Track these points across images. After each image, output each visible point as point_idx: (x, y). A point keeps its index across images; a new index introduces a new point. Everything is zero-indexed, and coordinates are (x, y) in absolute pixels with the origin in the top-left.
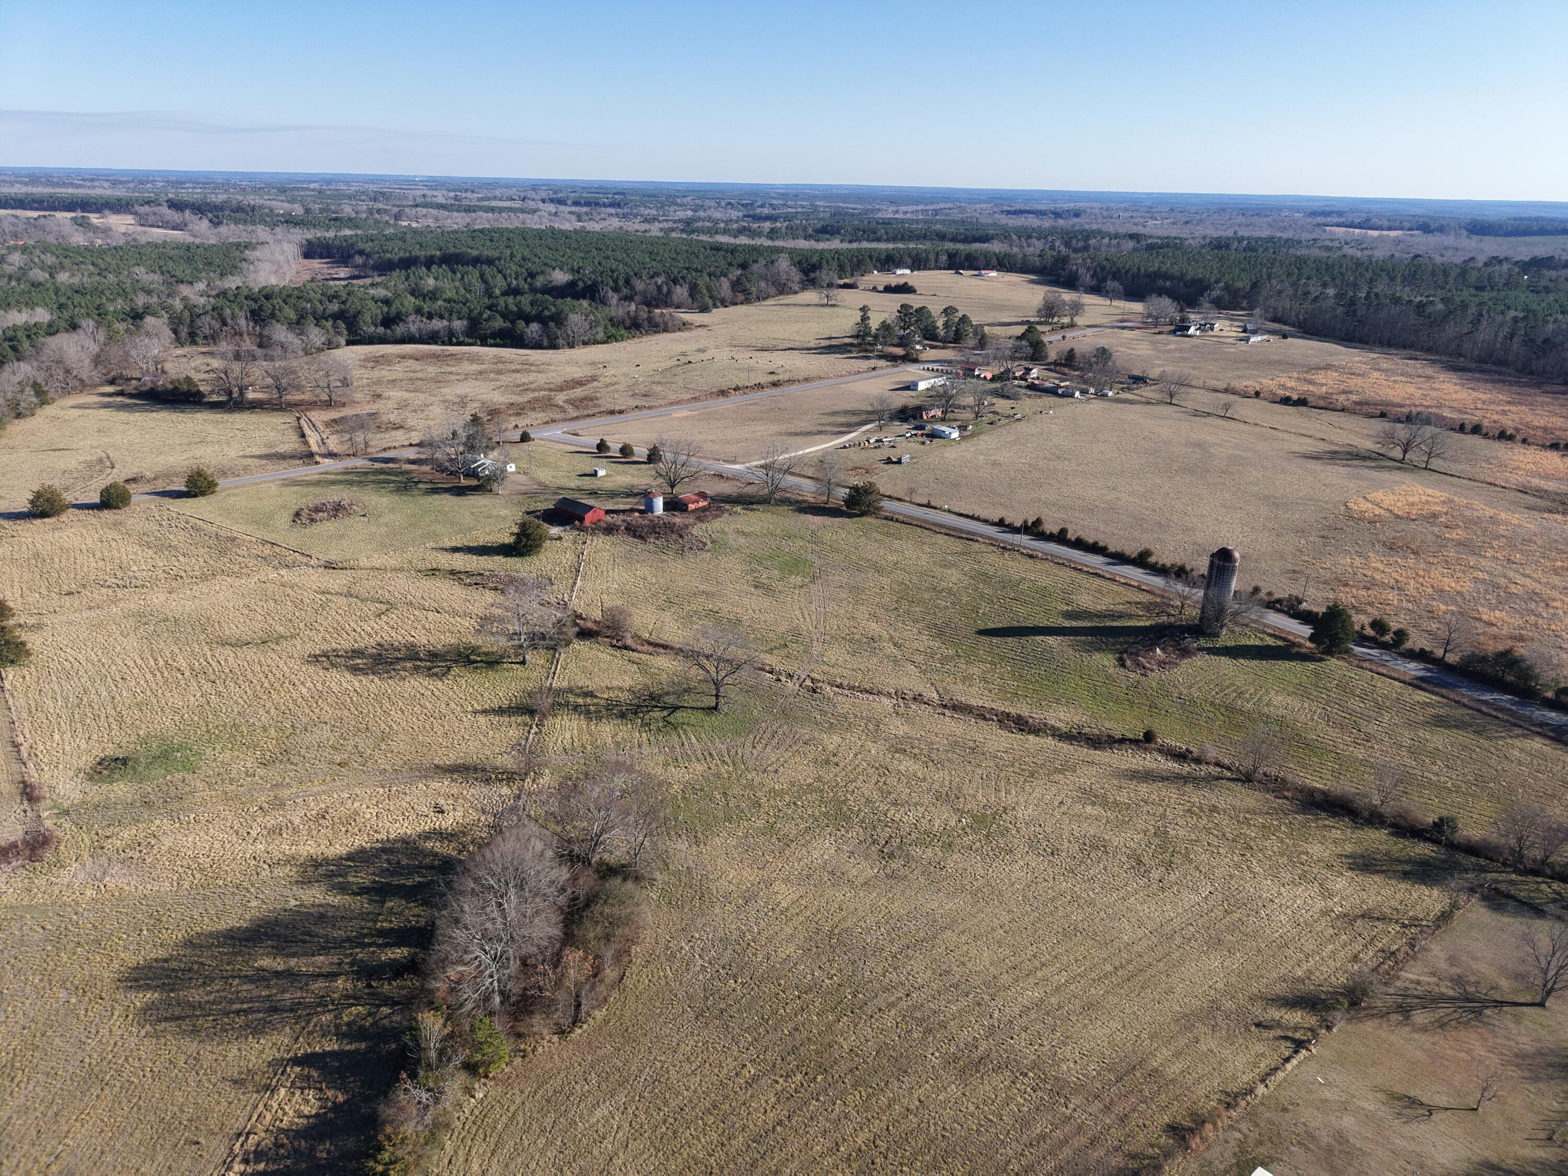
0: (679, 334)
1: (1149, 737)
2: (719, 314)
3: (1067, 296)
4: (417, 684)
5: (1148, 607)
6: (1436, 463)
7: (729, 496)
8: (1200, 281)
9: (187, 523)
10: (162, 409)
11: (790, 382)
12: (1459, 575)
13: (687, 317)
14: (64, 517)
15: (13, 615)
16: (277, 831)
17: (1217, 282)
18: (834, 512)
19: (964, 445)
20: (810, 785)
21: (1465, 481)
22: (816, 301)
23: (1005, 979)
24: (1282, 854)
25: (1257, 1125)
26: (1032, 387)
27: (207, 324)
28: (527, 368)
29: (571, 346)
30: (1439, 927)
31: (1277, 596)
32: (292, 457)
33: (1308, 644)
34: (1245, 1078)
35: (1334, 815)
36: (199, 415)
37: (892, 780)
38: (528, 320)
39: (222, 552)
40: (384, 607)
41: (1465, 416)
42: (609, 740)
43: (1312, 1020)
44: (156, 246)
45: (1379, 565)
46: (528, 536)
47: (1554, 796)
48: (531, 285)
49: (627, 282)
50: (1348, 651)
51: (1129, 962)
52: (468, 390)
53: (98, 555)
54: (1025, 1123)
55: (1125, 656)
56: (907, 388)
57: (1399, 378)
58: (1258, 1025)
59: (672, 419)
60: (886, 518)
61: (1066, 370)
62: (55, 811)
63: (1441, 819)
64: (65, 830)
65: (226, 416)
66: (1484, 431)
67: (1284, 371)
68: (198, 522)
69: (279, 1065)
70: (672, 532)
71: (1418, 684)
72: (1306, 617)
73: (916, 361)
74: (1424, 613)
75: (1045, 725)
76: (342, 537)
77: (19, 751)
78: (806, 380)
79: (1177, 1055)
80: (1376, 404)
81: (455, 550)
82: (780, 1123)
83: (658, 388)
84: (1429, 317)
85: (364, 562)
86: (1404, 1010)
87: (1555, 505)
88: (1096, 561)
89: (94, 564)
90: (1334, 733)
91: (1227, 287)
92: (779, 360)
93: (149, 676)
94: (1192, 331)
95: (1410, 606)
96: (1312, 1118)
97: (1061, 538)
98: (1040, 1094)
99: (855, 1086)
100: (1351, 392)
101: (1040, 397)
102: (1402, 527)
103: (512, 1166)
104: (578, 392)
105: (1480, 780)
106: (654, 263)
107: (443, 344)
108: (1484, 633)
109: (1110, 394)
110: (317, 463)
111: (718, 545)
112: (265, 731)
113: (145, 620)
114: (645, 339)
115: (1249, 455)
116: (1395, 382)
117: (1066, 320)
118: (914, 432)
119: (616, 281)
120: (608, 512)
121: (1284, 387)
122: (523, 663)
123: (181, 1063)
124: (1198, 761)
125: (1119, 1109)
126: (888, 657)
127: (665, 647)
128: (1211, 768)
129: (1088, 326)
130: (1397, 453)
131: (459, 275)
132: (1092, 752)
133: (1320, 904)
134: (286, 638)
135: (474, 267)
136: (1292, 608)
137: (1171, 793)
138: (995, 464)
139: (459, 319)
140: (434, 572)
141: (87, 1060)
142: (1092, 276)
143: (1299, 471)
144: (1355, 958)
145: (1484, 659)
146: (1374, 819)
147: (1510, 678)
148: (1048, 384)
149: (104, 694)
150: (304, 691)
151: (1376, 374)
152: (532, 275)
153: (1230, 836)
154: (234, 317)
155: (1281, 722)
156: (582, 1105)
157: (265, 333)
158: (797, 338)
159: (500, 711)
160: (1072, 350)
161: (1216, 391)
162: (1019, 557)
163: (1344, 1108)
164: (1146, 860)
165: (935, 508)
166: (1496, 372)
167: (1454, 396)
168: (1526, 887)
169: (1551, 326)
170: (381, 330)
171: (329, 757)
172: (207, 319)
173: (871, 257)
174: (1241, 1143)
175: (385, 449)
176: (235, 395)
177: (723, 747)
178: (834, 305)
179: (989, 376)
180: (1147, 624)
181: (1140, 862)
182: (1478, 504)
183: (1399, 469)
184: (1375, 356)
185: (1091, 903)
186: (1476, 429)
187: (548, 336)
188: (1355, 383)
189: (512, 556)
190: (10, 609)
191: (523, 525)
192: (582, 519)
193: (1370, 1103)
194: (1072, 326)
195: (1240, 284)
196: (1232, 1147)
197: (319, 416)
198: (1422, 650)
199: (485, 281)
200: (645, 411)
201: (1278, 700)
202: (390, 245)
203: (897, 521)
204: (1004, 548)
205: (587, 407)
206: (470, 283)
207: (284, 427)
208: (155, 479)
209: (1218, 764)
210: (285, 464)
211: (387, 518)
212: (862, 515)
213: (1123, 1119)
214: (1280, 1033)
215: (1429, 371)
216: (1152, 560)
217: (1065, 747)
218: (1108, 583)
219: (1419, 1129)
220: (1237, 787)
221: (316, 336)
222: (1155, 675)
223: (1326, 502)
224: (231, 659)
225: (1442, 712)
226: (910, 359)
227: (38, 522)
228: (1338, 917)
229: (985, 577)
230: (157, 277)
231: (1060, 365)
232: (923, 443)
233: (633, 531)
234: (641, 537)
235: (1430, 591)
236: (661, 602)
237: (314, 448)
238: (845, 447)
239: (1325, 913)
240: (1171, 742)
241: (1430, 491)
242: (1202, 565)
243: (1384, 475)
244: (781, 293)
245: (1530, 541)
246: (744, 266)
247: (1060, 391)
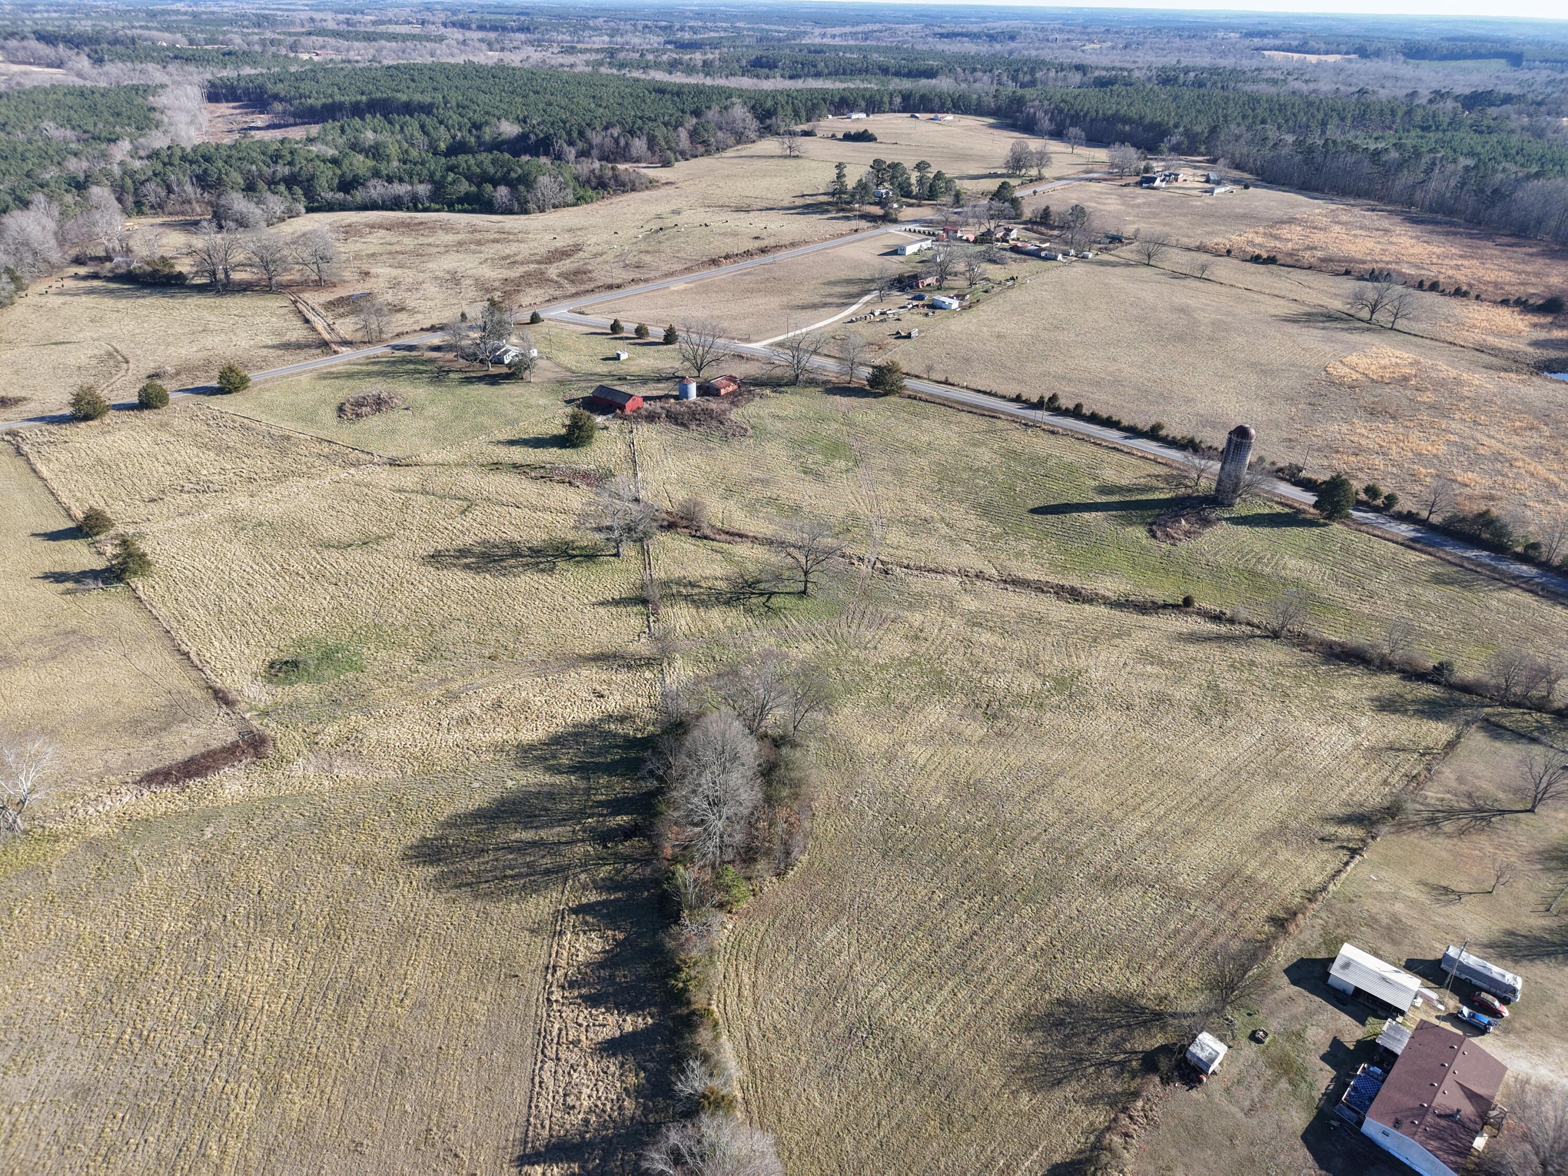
0: (647, 192)
1: (1188, 602)
2: (681, 168)
3: (1034, 144)
4: (527, 580)
5: (1167, 479)
6: (1401, 324)
7: (755, 379)
8: (1160, 124)
9: (233, 421)
10: (151, 294)
11: (778, 247)
12: (1434, 438)
13: (652, 173)
14: (107, 420)
15: (113, 525)
16: (464, 721)
17: (1176, 126)
18: (859, 392)
19: (966, 316)
20: (908, 659)
21: (1428, 341)
22: (779, 152)
23: (1117, 814)
24: (1314, 700)
25: (1333, 914)
26: (1015, 249)
27: (153, 190)
28: (504, 237)
29: (542, 210)
30: (1447, 754)
31: (1281, 465)
32: (308, 346)
33: (1312, 510)
34: (1318, 879)
35: (1351, 664)
36: (189, 300)
37: (977, 651)
38: (495, 183)
39: (283, 452)
40: (465, 504)
41: (1423, 272)
42: (721, 626)
43: (1360, 833)
44: (46, 92)
45: (1363, 431)
46: (580, 428)
47: (1527, 639)
48: (478, 137)
49: (581, 134)
50: (1348, 516)
51: (1210, 795)
52: (455, 265)
53: (162, 459)
54: (1161, 922)
55: (1154, 527)
56: (895, 253)
57: (1359, 232)
58: (1322, 839)
59: (672, 293)
60: (909, 397)
61: (1043, 229)
62: (255, 713)
63: (1441, 664)
64: (271, 728)
65: (218, 301)
66: (1441, 288)
67: (1250, 226)
68: (245, 421)
69: (559, 915)
70: (712, 418)
71: (1410, 544)
72: (1308, 485)
73: (895, 221)
74: (1407, 477)
75: (1097, 594)
76: (393, 431)
77: (189, 658)
78: (793, 245)
79: (1264, 864)
80: (1339, 261)
81: (512, 443)
82: (975, 933)
83: (648, 258)
84: (1384, 165)
85: (425, 458)
86: (1433, 821)
87: (1509, 363)
88: (1113, 435)
89: (161, 469)
90: (1342, 592)
91: (1187, 132)
92: (758, 222)
93: (273, 582)
94: (1157, 183)
95: (1395, 470)
96: (1372, 906)
97: (1076, 413)
98: (1167, 900)
99: (1025, 902)
100: (1315, 248)
101: (1025, 261)
102: (1379, 391)
103: (775, 977)
104: (567, 265)
105: (1467, 628)
106: (601, 110)
107: (408, 210)
108: (1461, 494)
109: (1090, 256)
110: (336, 352)
111: (760, 433)
112: (407, 629)
113: (240, 525)
114: (615, 200)
115: (1230, 319)
116: (1355, 235)
117: (1034, 172)
118: (915, 303)
119: (569, 133)
120: (646, 399)
121: (1251, 243)
122: (617, 555)
123: (474, 917)
124: (1232, 621)
125: (1229, 907)
126: (945, 537)
127: (741, 536)
128: (1244, 628)
129: (1059, 179)
130: (1365, 314)
131: (398, 127)
132: (1140, 617)
133: (1351, 740)
134: (384, 538)
135: (412, 116)
136: (1293, 476)
137: (1212, 651)
138: (999, 336)
139: (421, 182)
140: (496, 466)
141: (394, 919)
142: (1051, 120)
143: (1279, 335)
144: (1385, 782)
145: (1464, 520)
146: (1384, 665)
147: (1486, 536)
148: (1030, 247)
149: (239, 600)
150: (425, 590)
151: (1337, 228)
152: (477, 126)
153: (1270, 687)
154: (179, 184)
155: (1296, 583)
156: (815, 930)
157: (222, 202)
158: (769, 196)
159: (616, 603)
160: (1048, 207)
161: (1189, 249)
162: (1042, 433)
163: (1395, 897)
164: (1205, 710)
165: (953, 385)
166: (1446, 223)
167: (1411, 251)
168: (1515, 718)
169: (1500, 176)
170: (340, 196)
171: (478, 652)
172: (151, 187)
173: (824, 100)
174: (1324, 928)
175: (398, 335)
176: (221, 276)
177: (823, 628)
178: (797, 157)
179: (972, 238)
180: (1168, 496)
181: (1201, 713)
182: (1442, 365)
183: (1368, 330)
184: (1334, 207)
185: (1170, 748)
186: (1434, 287)
187: (518, 200)
188: (1318, 238)
189: (566, 447)
190: (109, 520)
191: (574, 417)
192: (622, 408)
193: (1414, 893)
194: (1040, 178)
195: (1198, 129)
196: (1318, 931)
197: (314, 299)
198: (1409, 512)
199: (426, 133)
200: (642, 285)
201: (1292, 563)
202: (306, 87)
203: (920, 399)
204: (1026, 425)
205: (582, 282)
206: (412, 135)
207: (282, 311)
208: (178, 374)
209: (1249, 624)
210: (303, 354)
211: (430, 411)
212: (886, 394)
213: (1234, 914)
214: (1337, 844)
215: (1386, 224)
216: (1163, 433)
217: (1116, 613)
218: (1127, 457)
219: (1452, 910)
220: (1269, 643)
221: (276, 203)
222: (1184, 545)
223: (1308, 368)
224: (341, 561)
225: (1439, 570)
226: (887, 219)
227: (83, 425)
228: (1367, 749)
229: (1013, 454)
230: (69, 133)
231: (1035, 223)
232: (927, 315)
233: (674, 418)
234: (683, 425)
235: (1410, 454)
236: (721, 491)
237: (327, 337)
238: (852, 321)
239: (1357, 747)
240: (1206, 605)
241: (1398, 353)
242: (1219, 440)
243: (1355, 338)
244: (739, 142)
245: (1491, 401)
246: (697, 113)
247: (1043, 254)
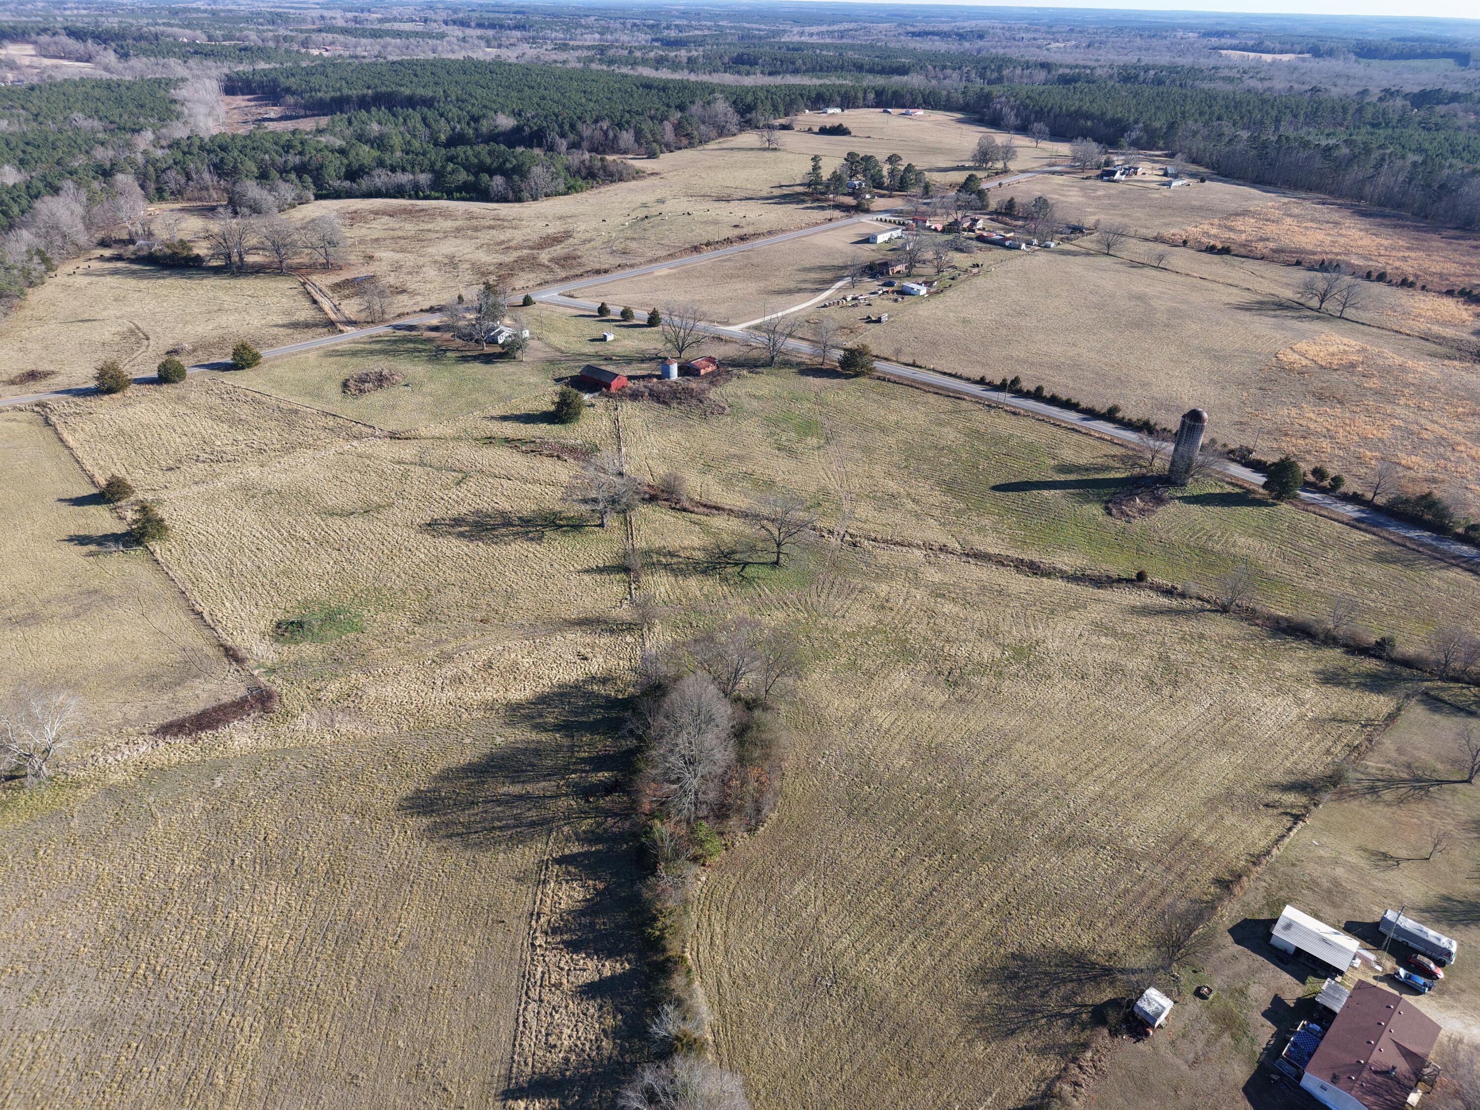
0: (634, 182)
1: (1141, 577)
2: (666, 160)
3: (1000, 138)
4: (517, 548)
5: (1123, 459)
6: (1349, 313)
7: (733, 360)
8: (1120, 120)
9: (246, 396)
10: (170, 275)
11: (756, 235)
12: (1379, 422)
13: (638, 164)
14: (128, 392)
15: (133, 492)
16: (457, 680)
17: (1136, 122)
18: (830, 373)
19: (934, 301)
20: (874, 627)
21: (1374, 330)
22: (758, 144)
23: (1071, 778)
24: (1261, 672)
25: (1275, 876)
26: (980, 239)
27: (173, 177)
28: (499, 223)
29: (535, 198)
30: (1387, 725)
31: (1232, 446)
32: (316, 325)
33: (1261, 491)
34: (1262, 843)
35: (1297, 638)
36: (205, 281)
37: (940, 621)
38: (492, 173)
39: (291, 425)
40: (460, 476)
41: (1371, 263)
42: (698, 593)
43: (1303, 800)
44: (75, 84)
45: (1311, 415)
46: (568, 405)
47: (1467, 617)
48: (476, 129)
49: (573, 127)
50: (1296, 497)
51: (1160, 761)
52: (453, 250)
53: (179, 431)
54: (1112, 882)
55: (1110, 505)
56: (867, 241)
57: (1310, 224)
58: (1267, 805)
59: (656, 278)
60: (879, 378)
61: (1008, 220)
62: (262, 670)
63: (1383, 639)
64: (277, 685)
65: (233, 282)
66: (1388, 278)
67: (1205, 218)
68: (257, 395)
69: (543, 865)
70: (692, 397)
71: (1355, 524)
72: (1257, 466)
73: (867, 211)
74: (1353, 460)
75: (1054, 568)
76: (394, 407)
77: (202, 617)
78: (770, 233)
79: (1210, 828)
80: (1291, 252)
81: (504, 418)
82: (934, 889)
83: (633, 245)
84: (1335, 160)
85: (423, 432)
86: (1373, 790)
87: (1453, 351)
88: (1072, 417)
89: (178, 440)
90: (1290, 568)
91: (1146, 128)
92: (738, 211)
93: (281, 547)
94: (1117, 176)
95: (1341, 453)
96: (1314, 870)
97: (1037, 395)
98: (1118, 861)
99: (983, 860)
100: (1268, 240)
101: (990, 250)
102: (1327, 377)
103: (745, 927)
104: (559, 250)
105: (1408, 605)
106: (592, 104)
107: (410, 197)
108: (1404, 476)
109: (1053, 245)
110: (341, 331)
111: (736, 410)
112: (405, 593)
113: (250, 493)
114: (603, 189)
115: (1185, 307)
116: (1306, 227)
117: (999, 165)
118: (885, 289)
119: (561, 126)
120: (630, 378)
121: (1206, 234)
122: (601, 525)
123: (464, 865)
124: (1183, 595)
125: (1177, 868)
126: (910, 512)
127: (718, 508)
128: (1194, 602)
129: (1023, 172)
130: (1315, 303)
131: (401, 119)
132: (1096, 591)
133: (1296, 711)
134: (384, 507)
135: (414, 109)
136: (1243, 458)
137: (1164, 623)
138: (964, 321)
139: (422, 172)
140: (490, 440)
141: (390, 866)
142: (1016, 116)
143: (1232, 323)
144: (1328, 752)
145: (1407, 501)
146: (1329, 640)
147: (1428, 517)
148: (995, 237)
149: (249, 564)
150: (422, 556)
151: (1289, 220)
152: (475, 119)
153: (1219, 659)
154: (198, 172)
155: (1245, 560)
156: (783, 883)
157: (238, 188)
158: (749, 186)
159: (600, 570)
160: (1012, 199)
161: (1147, 240)
162: (1004, 414)
163: (1336, 862)
164: (1156, 680)
165: (920, 367)
166: (1394, 216)
167: (1360, 243)
168: (1454, 692)
169: (1446, 171)
170: (347, 184)
171: (470, 615)
172: (172, 174)
173: (801, 95)
174: (1267, 890)
175: (399, 316)
176: (235, 258)
177: (794, 597)
178: (775, 149)
179: (940, 227)
180: (1124, 475)
181: (1152, 683)
182: (1388, 352)
183: (1318, 318)
184: (1286, 200)
185: (1121, 716)
186: (1381, 277)
187: (513, 189)
188: (1271, 229)
189: (555, 423)
190: (129, 487)
191: (562, 394)
192: (608, 386)
193: (1354, 858)
194: (1005, 171)
195: (1157, 124)
196: (1261, 893)
197: (322, 280)
198: (1355, 493)
199: (428, 125)
200: (628, 270)
201: (1241, 541)
202: (316, 81)
203: (889, 381)
204: (989, 406)
205: (572, 267)
206: (414, 127)
207: (292, 292)
208: (194, 350)
209: (1199, 598)
210: (310, 333)
211: (429, 387)
212: (857, 375)
213: (1181, 876)
214: (1281, 810)
215: (1335, 217)
216: (1120, 415)
217: (1073, 587)
218: (1085, 437)
219: (1391, 875)
220: (1218, 617)
221: (287, 190)
222: (1138, 523)
223: (1259, 354)
224: (344, 528)
225: (1383, 549)
226: (861, 209)
227: (106, 397)
228: (1311, 720)
229: (976, 434)
230: (97, 124)
231: (1000, 214)
232: (896, 300)
233: (656, 397)
234: (664, 403)
235: (1356, 438)
236: (700, 466)
237: (333, 316)
238: (825, 306)
239: (1301, 717)
240: (1159, 580)
241: (1345, 340)
242: (1173, 423)
243: (1306, 325)
244: (720, 135)
245: (1435, 388)
246: (681, 108)
247: (1007, 243)
